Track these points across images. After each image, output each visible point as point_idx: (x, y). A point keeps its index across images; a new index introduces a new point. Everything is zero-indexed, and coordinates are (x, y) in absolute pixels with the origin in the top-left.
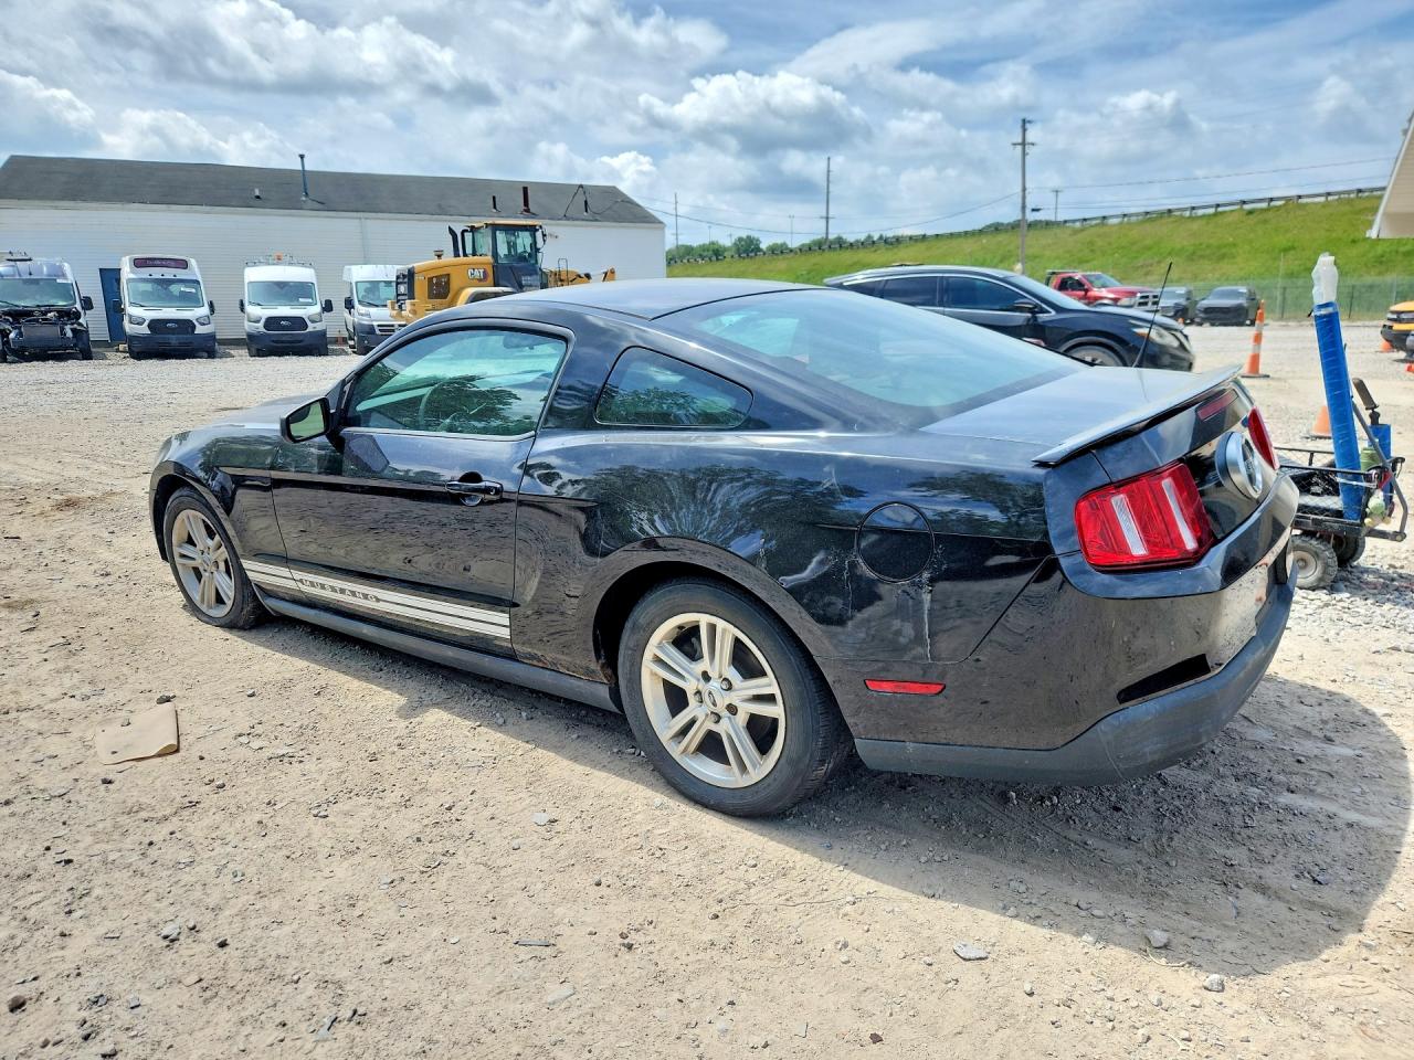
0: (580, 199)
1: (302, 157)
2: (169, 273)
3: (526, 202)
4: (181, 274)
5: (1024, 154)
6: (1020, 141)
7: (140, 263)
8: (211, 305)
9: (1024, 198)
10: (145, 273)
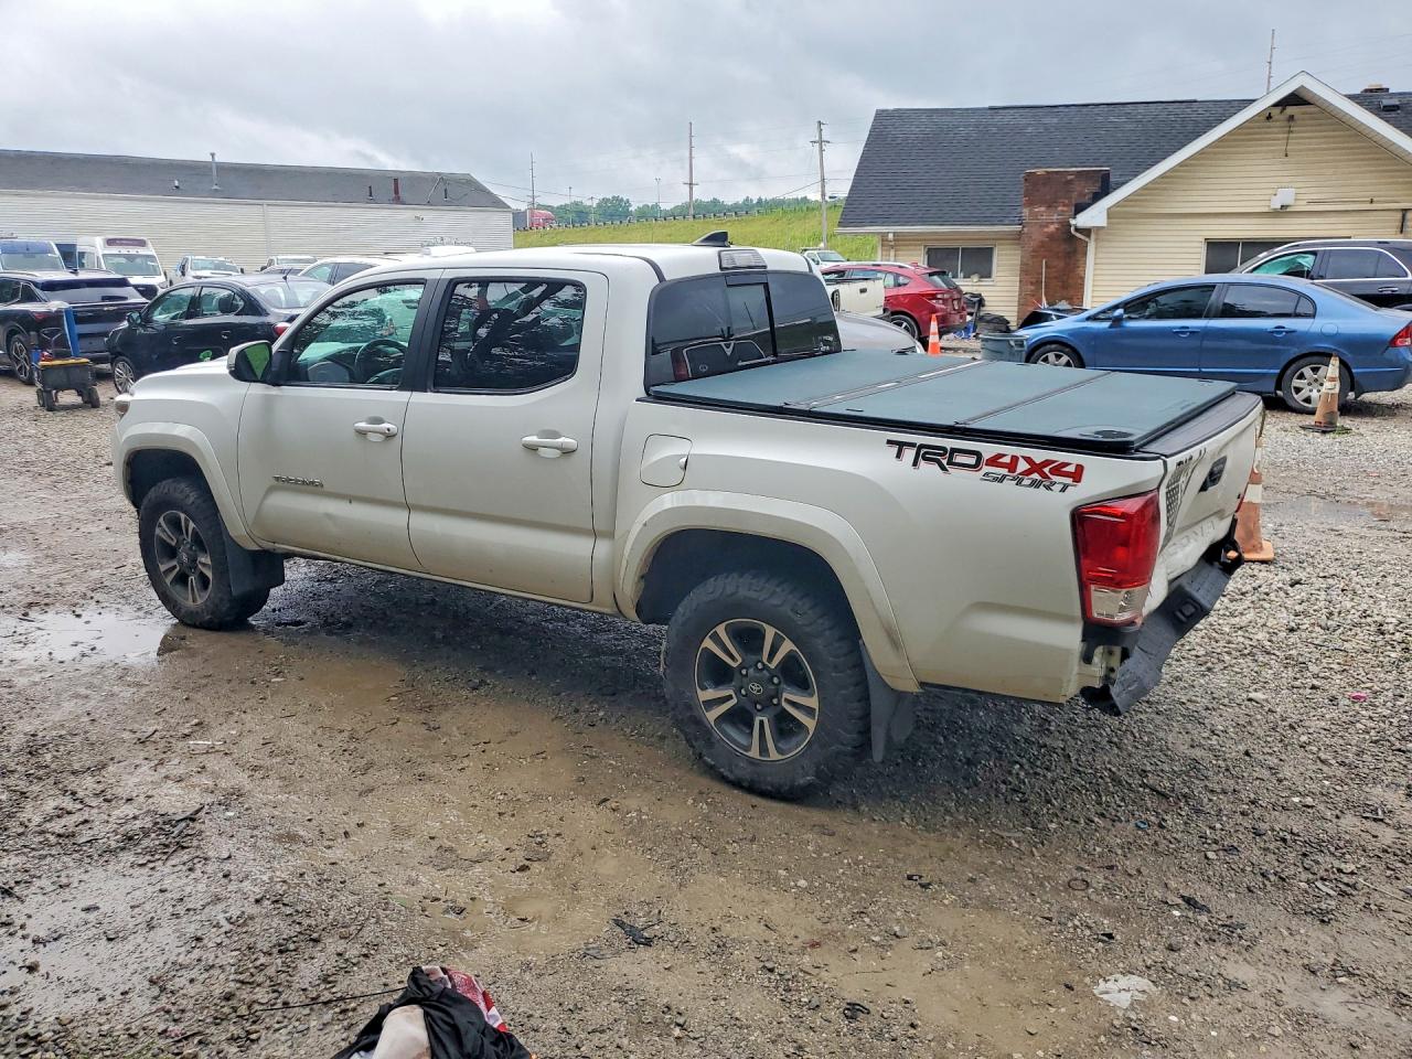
0: (442, 187)
1: (213, 155)
2: (133, 251)
3: (396, 192)
4: (142, 251)
5: (821, 150)
6: (817, 138)
7: (110, 242)
8: (165, 274)
9: (823, 187)
10: (114, 250)
